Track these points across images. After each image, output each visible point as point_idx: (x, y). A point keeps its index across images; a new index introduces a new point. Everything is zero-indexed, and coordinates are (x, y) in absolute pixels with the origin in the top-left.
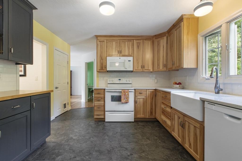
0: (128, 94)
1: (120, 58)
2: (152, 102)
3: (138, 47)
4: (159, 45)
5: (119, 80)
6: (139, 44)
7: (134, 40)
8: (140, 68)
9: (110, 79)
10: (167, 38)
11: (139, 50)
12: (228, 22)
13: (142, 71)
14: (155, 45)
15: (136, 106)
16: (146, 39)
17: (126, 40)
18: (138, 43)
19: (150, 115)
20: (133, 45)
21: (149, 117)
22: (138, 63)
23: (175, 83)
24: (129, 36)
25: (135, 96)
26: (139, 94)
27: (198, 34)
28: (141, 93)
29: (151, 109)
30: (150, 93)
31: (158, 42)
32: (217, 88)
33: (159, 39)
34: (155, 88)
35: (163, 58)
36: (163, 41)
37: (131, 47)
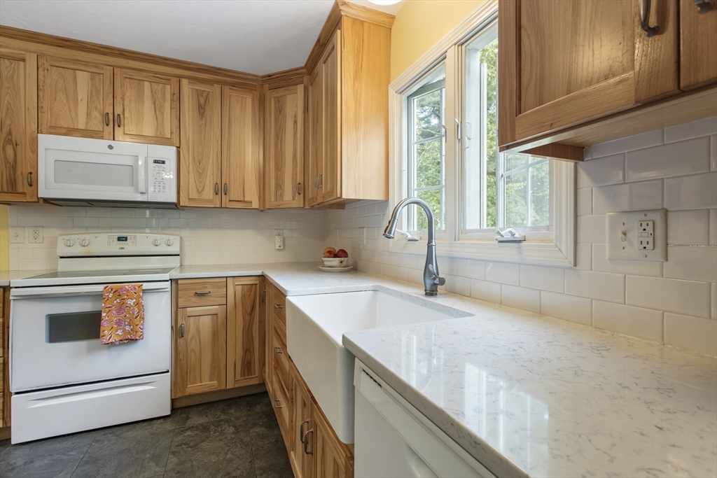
0: (137, 304)
1: (111, 147)
2: (251, 323)
3: (201, 110)
4: (280, 112)
5: (120, 239)
6: (207, 99)
7: (185, 82)
8: (209, 193)
9: (73, 237)
10: (306, 89)
11: (203, 122)
12: (461, 44)
13: (218, 205)
14: (267, 111)
15: (180, 348)
16: (233, 85)
17: (145, 74)
18: (199, 94)
19: (243, 375)
20: (178, 99)
21: (236, 386)
22: (201, 174)
23: (329, 252)
24: (160, 60)
25: (177, 309)
26: (194, 299)
27: (388, 82)
28: (203, 295)
29: (248, 350)
30: (243, 289)
31: (279, 101)
32: (431, 273)
33: (281, 92)
34: (258, 272)
35: (293, 161)
36: (294, 101)
37: (168, 104)
